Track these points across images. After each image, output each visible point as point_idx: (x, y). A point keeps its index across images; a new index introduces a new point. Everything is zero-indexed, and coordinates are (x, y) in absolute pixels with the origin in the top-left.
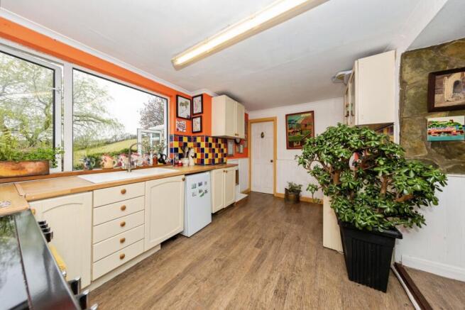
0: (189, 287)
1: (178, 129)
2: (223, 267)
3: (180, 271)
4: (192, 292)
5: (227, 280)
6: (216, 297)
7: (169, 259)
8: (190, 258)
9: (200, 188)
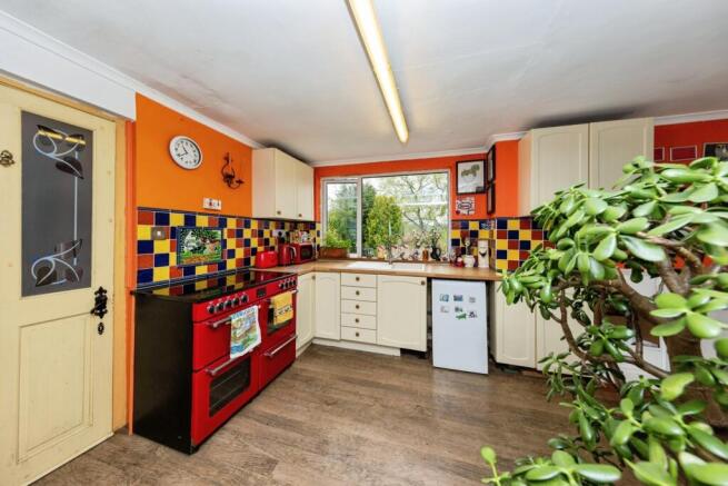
0: (372, 397)
1: (458, 212)
2: (411, 418)
3: (383, 382)
4: (367, 401)
5: (395, 428)
6: (369, 423)
7: (393, 368)
8: (405, 382)
9: (458, 304)
